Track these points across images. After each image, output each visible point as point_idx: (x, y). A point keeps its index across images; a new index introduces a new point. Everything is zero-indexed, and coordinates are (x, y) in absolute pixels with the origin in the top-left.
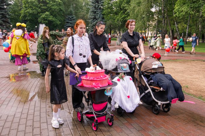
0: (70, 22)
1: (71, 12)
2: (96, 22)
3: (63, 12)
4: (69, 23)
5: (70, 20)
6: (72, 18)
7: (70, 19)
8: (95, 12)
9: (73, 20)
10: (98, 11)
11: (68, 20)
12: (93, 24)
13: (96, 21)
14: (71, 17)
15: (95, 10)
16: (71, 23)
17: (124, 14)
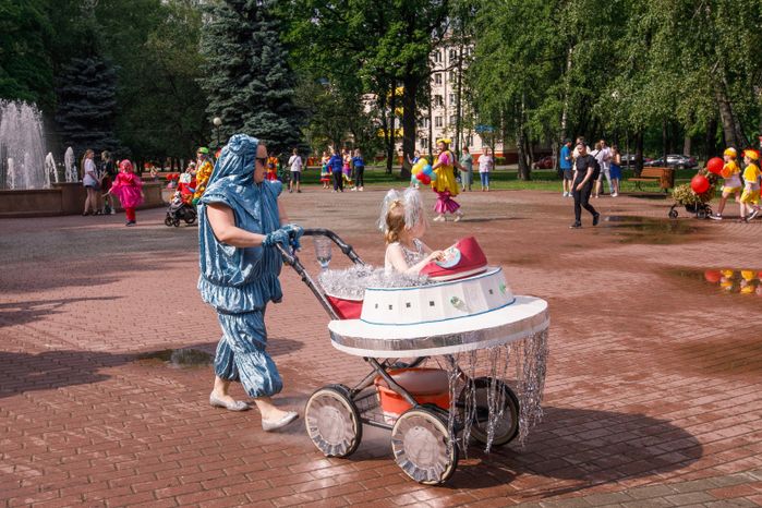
0: (92, 92)
1: (90, 35)
2: (257, 88)
3: (47, 38)
4: (85, 97)
5: (91, 85)
6: (100, 69)
7: (90, 75)
8: (244, 36)
9: (107, 80)
10: (258, 29)
11: (77, 82)
12: (236, 98)
13: (255, 82)
14: (92, 64)
15: (244, 24)
16: (93, 100)
17: (409, 41)
